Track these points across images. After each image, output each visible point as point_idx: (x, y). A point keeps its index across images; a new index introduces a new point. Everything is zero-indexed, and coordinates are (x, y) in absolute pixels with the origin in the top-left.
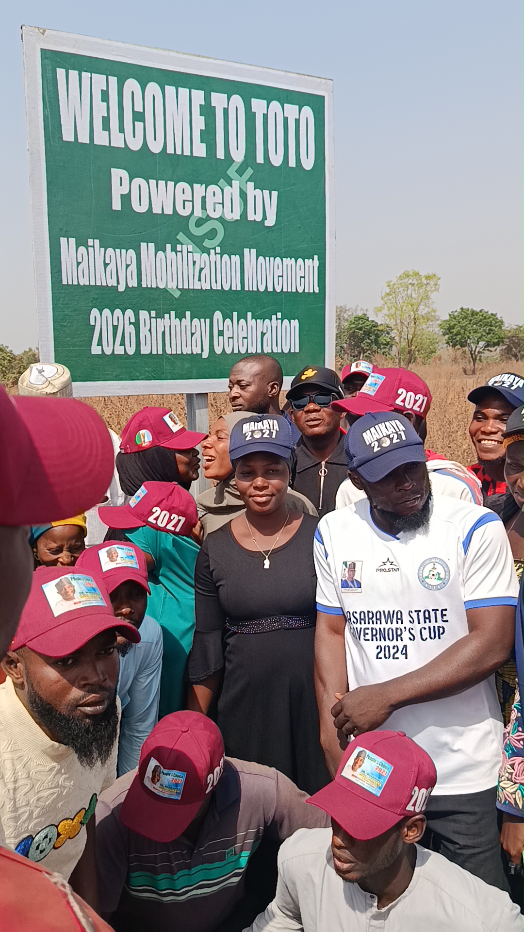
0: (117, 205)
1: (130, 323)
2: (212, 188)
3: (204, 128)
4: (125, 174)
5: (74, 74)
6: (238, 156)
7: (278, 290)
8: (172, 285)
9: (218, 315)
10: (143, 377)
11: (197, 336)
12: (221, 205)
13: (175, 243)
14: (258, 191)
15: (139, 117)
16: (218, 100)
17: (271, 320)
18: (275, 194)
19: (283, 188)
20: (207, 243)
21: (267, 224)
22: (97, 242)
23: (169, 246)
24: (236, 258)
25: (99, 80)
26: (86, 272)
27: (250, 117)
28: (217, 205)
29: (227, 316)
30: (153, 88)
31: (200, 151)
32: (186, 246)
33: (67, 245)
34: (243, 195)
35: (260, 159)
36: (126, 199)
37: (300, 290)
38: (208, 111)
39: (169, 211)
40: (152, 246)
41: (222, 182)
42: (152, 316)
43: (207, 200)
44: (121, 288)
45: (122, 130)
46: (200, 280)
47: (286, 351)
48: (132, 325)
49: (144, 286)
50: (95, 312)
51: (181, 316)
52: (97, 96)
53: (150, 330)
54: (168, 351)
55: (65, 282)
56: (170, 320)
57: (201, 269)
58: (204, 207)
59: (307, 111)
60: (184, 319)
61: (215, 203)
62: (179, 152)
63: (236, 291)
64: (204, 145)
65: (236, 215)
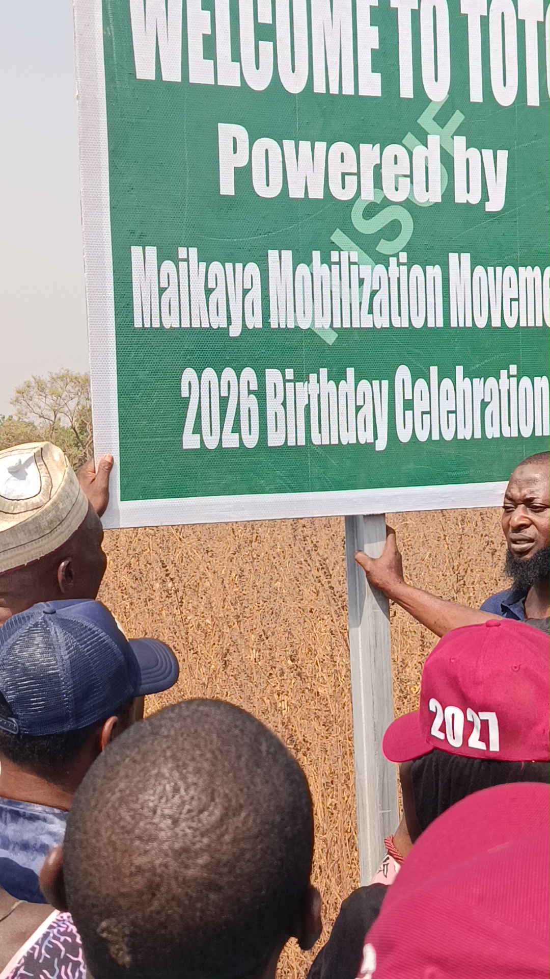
0: (227, 187)
1: (250, 392)
2: (393, 149)
3: (377, 47)
4: (241, 132)
6: (437, 91)
7: (511, 323)
8: (322, 323)
9: (403, 373)
10: (272, 487)
11: (367, 411)
12: (409, 179)
13: (327, 249)
14: (474, 151)
15: (265, 32)
17: (498, 378)
18: (503, 155)
19: (518, 145)
20: (384, 247)
21: (489, 208)
22: (193, 252)
23: (316, 255)
24: (435, 271)
26: (175, 304)
27: (459, 23)
28: (401, 179)
29: (419, 373)
31: (372, 86)
32: (346, 253)
33: (143, 259)
34: (447, 160)
35: (476, 95)
36: (243, 175)
38: (384, 16)
39: (317, 193)
40: (288, 255)
41: (410, 138)
42: (287, 378)
43: (383, 171)
44: (235, 331)
45: (236, 56)
46: (371, 311)
47: (526, 433)
48: (252, 396)
49: (274, 325)
50: (189, 374)
51: (337, 376)
53: (284, 404)
54: (316, 440)
55: (138, 324)
56: (319, 384)
57: (374, 293)
58: (378, 183)
60: (343, 382)
61: (397, 176)
62: (334, 90)
63: (435, 330)
64: (378, 76)
65: (435, 196)
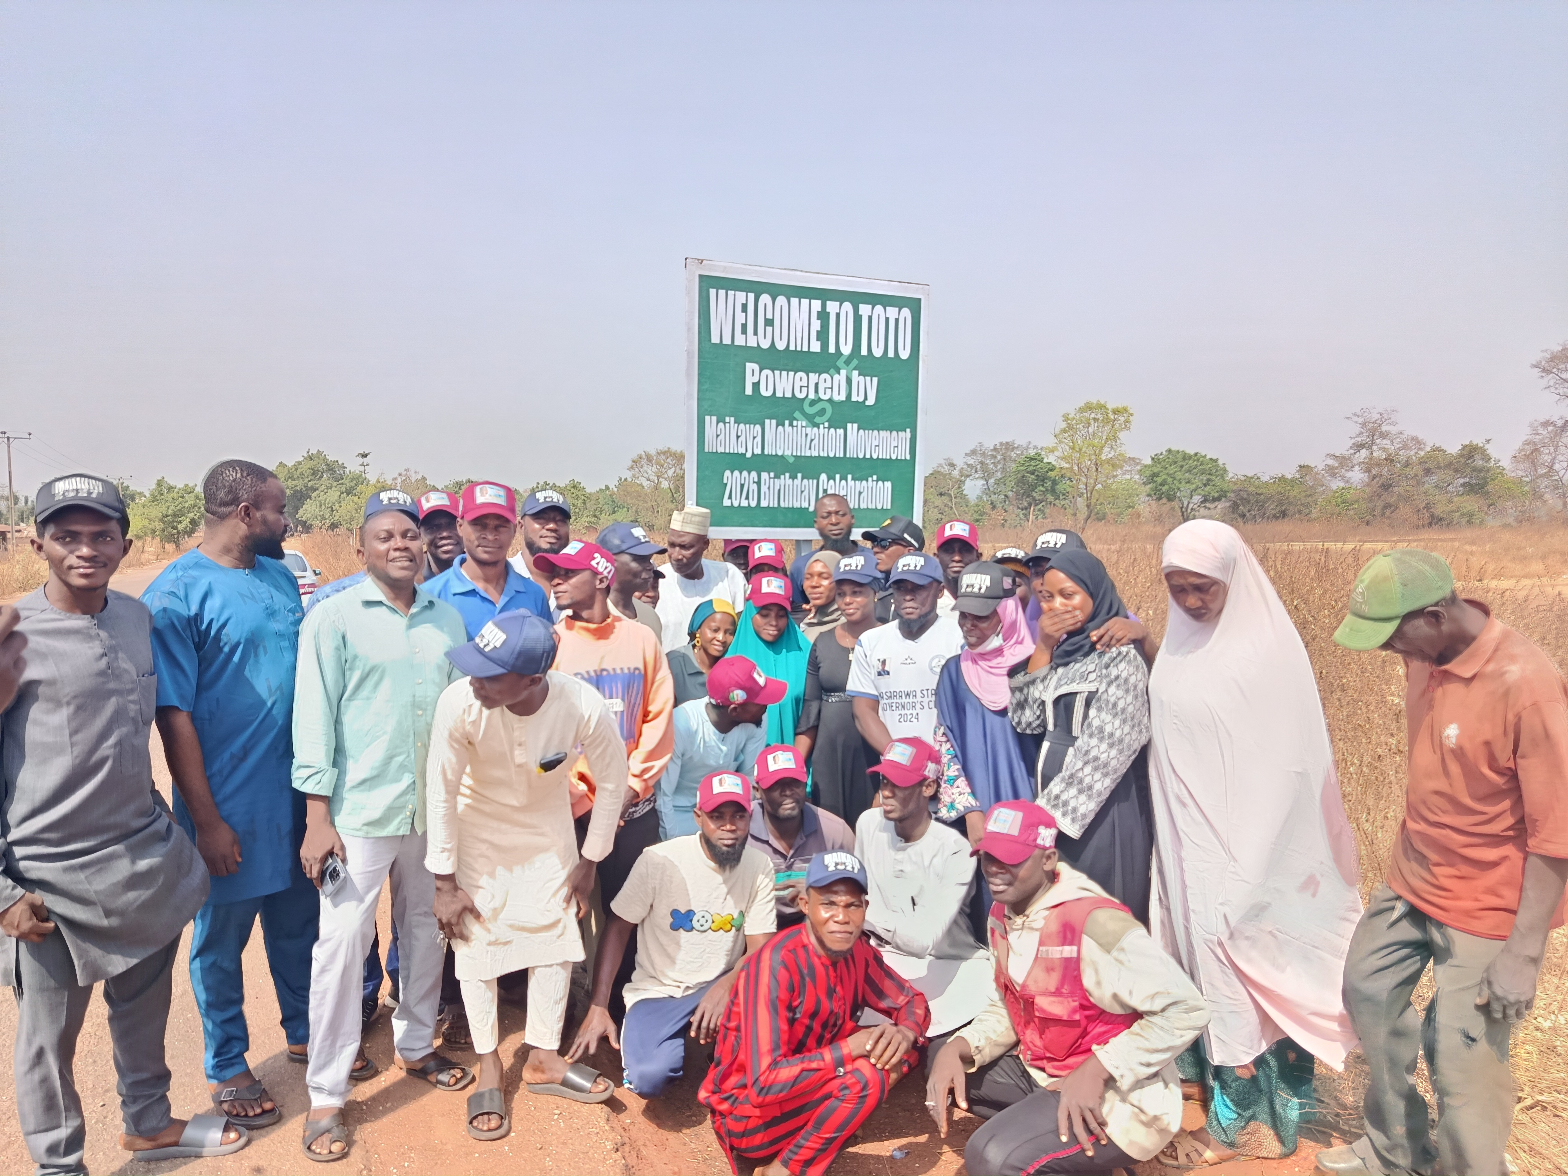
0: (749, 391)
1: (754, 482)
2: (825, 376)
3: (819, 330)
4: (756, 367)
5: (722, 292)
6: (846, 349)
7: (875, 457)
8: (788, 453)
9: (823, 477)
10: (762, 525)
11: (806, 493)
12: (831, 389)
13: (792, 420)
14: (862, 378)
15: (769, 322)
16: (832, 307)
17: (867, 481)
18: (875, 380)
19: (883, 375)
20: (817, 420)
21: (868, 403)
22: (732, 419)
23: (787, 422)
24: (841, 431)
25: (741, 296)
26: (723, 442)
27: (858, 319)
28: (827, 389)
29: (831, 477)
30: (781, 300)
31: (816, 347)
32: (800, 422)
33: (710, 421)
34: (849, 381)
35: (864, 352)
36: (756, 385)
37: (894, 457)
38: (823, 316)
39: (788, 395)
40: (774, 422)
41: (832, 371)
42: (771, 476)
43: (819, 385)
44: (749, 455)
45: (756, 333)
46: (810, 448)
47: (879, 507)
48: (755, 484)
49: (766, 453)
50: (728, 473)
51: (793, 477)
52: (739, 308)
53: (769, 488)
54: (783, 504)
55: (706, 450)
56: (786, 479)
57: (812, 440)
58: (817, 391)
59: (906, 312)
60: (796, 479)
61: (825, 388)
62: (799, 349)
63: (839, 458)
64: (819, 343)
65: (843, 397)
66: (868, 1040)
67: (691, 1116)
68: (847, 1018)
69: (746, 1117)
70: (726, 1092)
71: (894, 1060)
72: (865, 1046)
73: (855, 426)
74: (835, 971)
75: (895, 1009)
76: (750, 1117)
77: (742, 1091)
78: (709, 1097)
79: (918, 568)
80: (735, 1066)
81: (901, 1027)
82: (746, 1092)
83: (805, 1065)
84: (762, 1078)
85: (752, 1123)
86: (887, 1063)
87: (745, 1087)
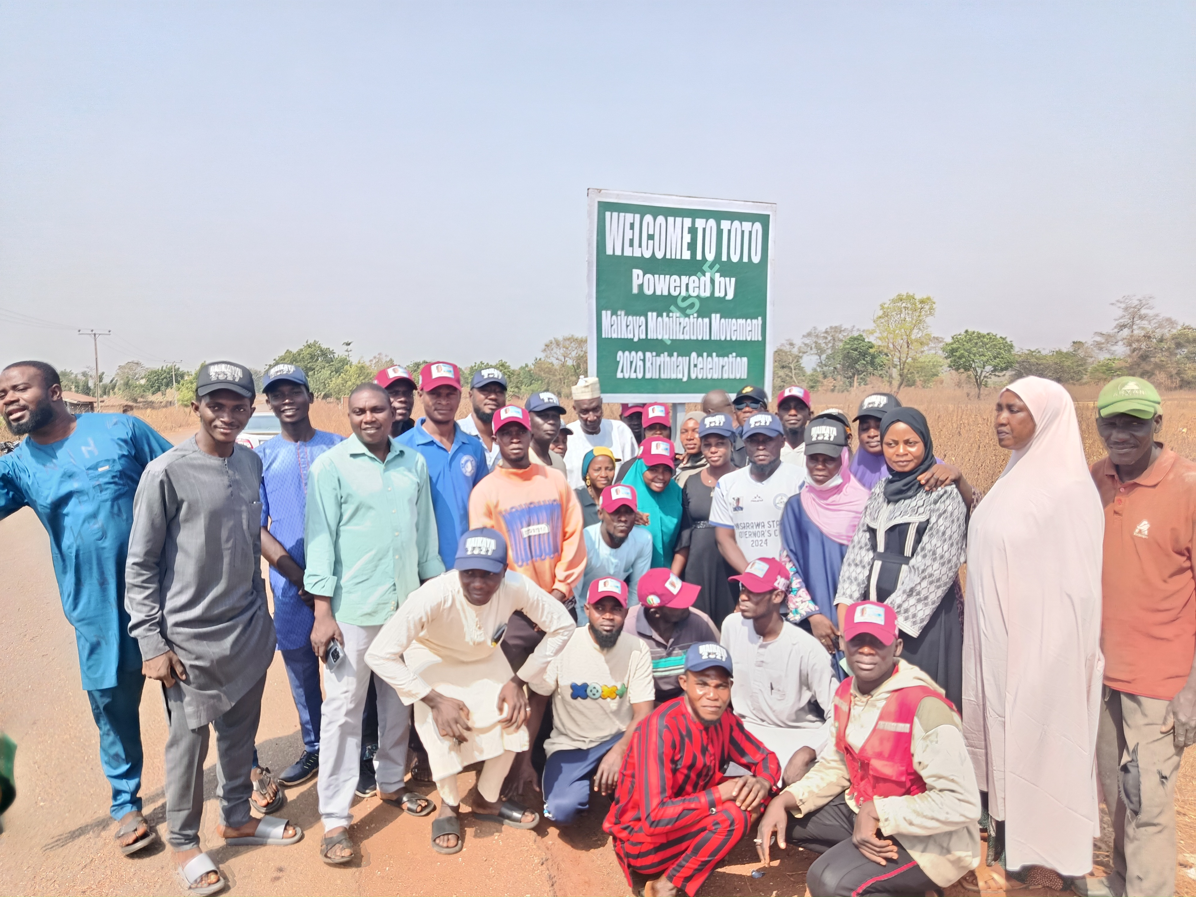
0: (635, 291)
1: (640, 360)
2: (693, 278)
3: (690, 242)
4: (640, 272)
5: (615, 214)
6: (710, 257)
7: (733, 339)
8: (666, 337)
9: (694, 355)
10: (646, 391)
11: (680, 367)
12: (698, 288)
13: (669, 312)
14: (722, 278)
15: (651, 237)
16: (700, 223)
17: (728, 357)
18: (733, 280)
19: (739, 276)
20: (688, 311)
21: (727, 298)
22: (623, 313)
23: (665, 314)
24: (707, 320)
25: (629, 217)
26: (616, 330)
27: (720, 232)
28: (696, 288)
29: (700, 355)
30: (661, 219)
31: (687, 255)
32: (675, 313)
33: (606, 315)
34: (712, 281)
35: (724, 258)
36: (641, 286)
37: (749, 339)
38: (693, 231)
39: (666, 293)
40: (655, 314)
41: (699, 274)
42: (653, 355)
43: (689, 285)
44: (636, 339)
45: (640, 246)
46: (683, 333)
47: (738, 377)
49: (649, 338)
50: (620, 353)
51: (671, 355)
52: (628, 226)
53: (652, 364)
54: (663, 376)
55: (603, 336)
56: (664, 357)
57: (684, 328)
58: (687, 290)
59: (758, 226)
60: (672, 357)
61: (694, 287)
62: (673, 257)
63: (706, 341)
64: (689, 252)
65: (708, 294)
66: (734, 788)
67: (597, 841)
68: (717, 770)
69: (640, 843)
70: (624, 823)
71: (755, 804)
72: (732, 792)
73: (718, 315)
74: (707, 734)
75: (753, 764)
76: (643, 843)
77: (636, 822)
78: (611, 827)
79: (768, 424)
80: (630, 805)
81: (759, 778)
82: (640, 823)
83: (686, 806)
84: (653, 815)
85: (644, 848)
86: (749, 806)
87: (639, 820)
